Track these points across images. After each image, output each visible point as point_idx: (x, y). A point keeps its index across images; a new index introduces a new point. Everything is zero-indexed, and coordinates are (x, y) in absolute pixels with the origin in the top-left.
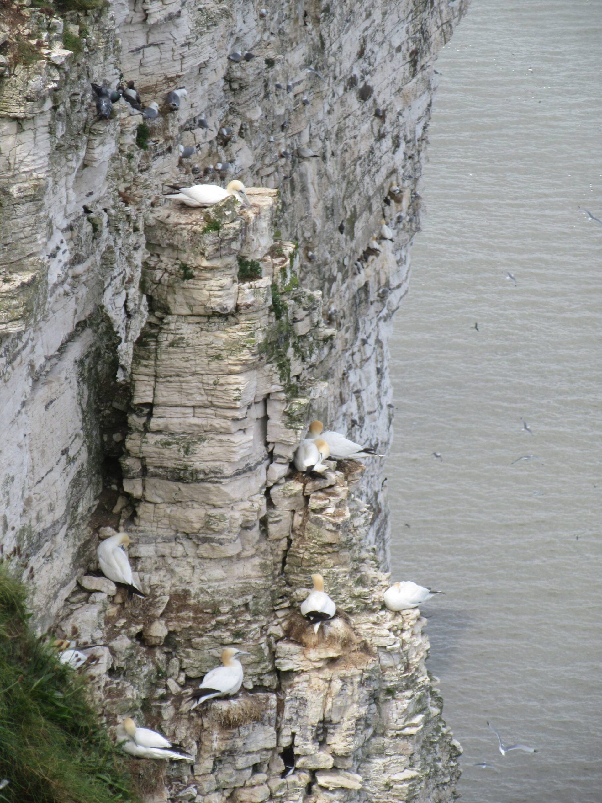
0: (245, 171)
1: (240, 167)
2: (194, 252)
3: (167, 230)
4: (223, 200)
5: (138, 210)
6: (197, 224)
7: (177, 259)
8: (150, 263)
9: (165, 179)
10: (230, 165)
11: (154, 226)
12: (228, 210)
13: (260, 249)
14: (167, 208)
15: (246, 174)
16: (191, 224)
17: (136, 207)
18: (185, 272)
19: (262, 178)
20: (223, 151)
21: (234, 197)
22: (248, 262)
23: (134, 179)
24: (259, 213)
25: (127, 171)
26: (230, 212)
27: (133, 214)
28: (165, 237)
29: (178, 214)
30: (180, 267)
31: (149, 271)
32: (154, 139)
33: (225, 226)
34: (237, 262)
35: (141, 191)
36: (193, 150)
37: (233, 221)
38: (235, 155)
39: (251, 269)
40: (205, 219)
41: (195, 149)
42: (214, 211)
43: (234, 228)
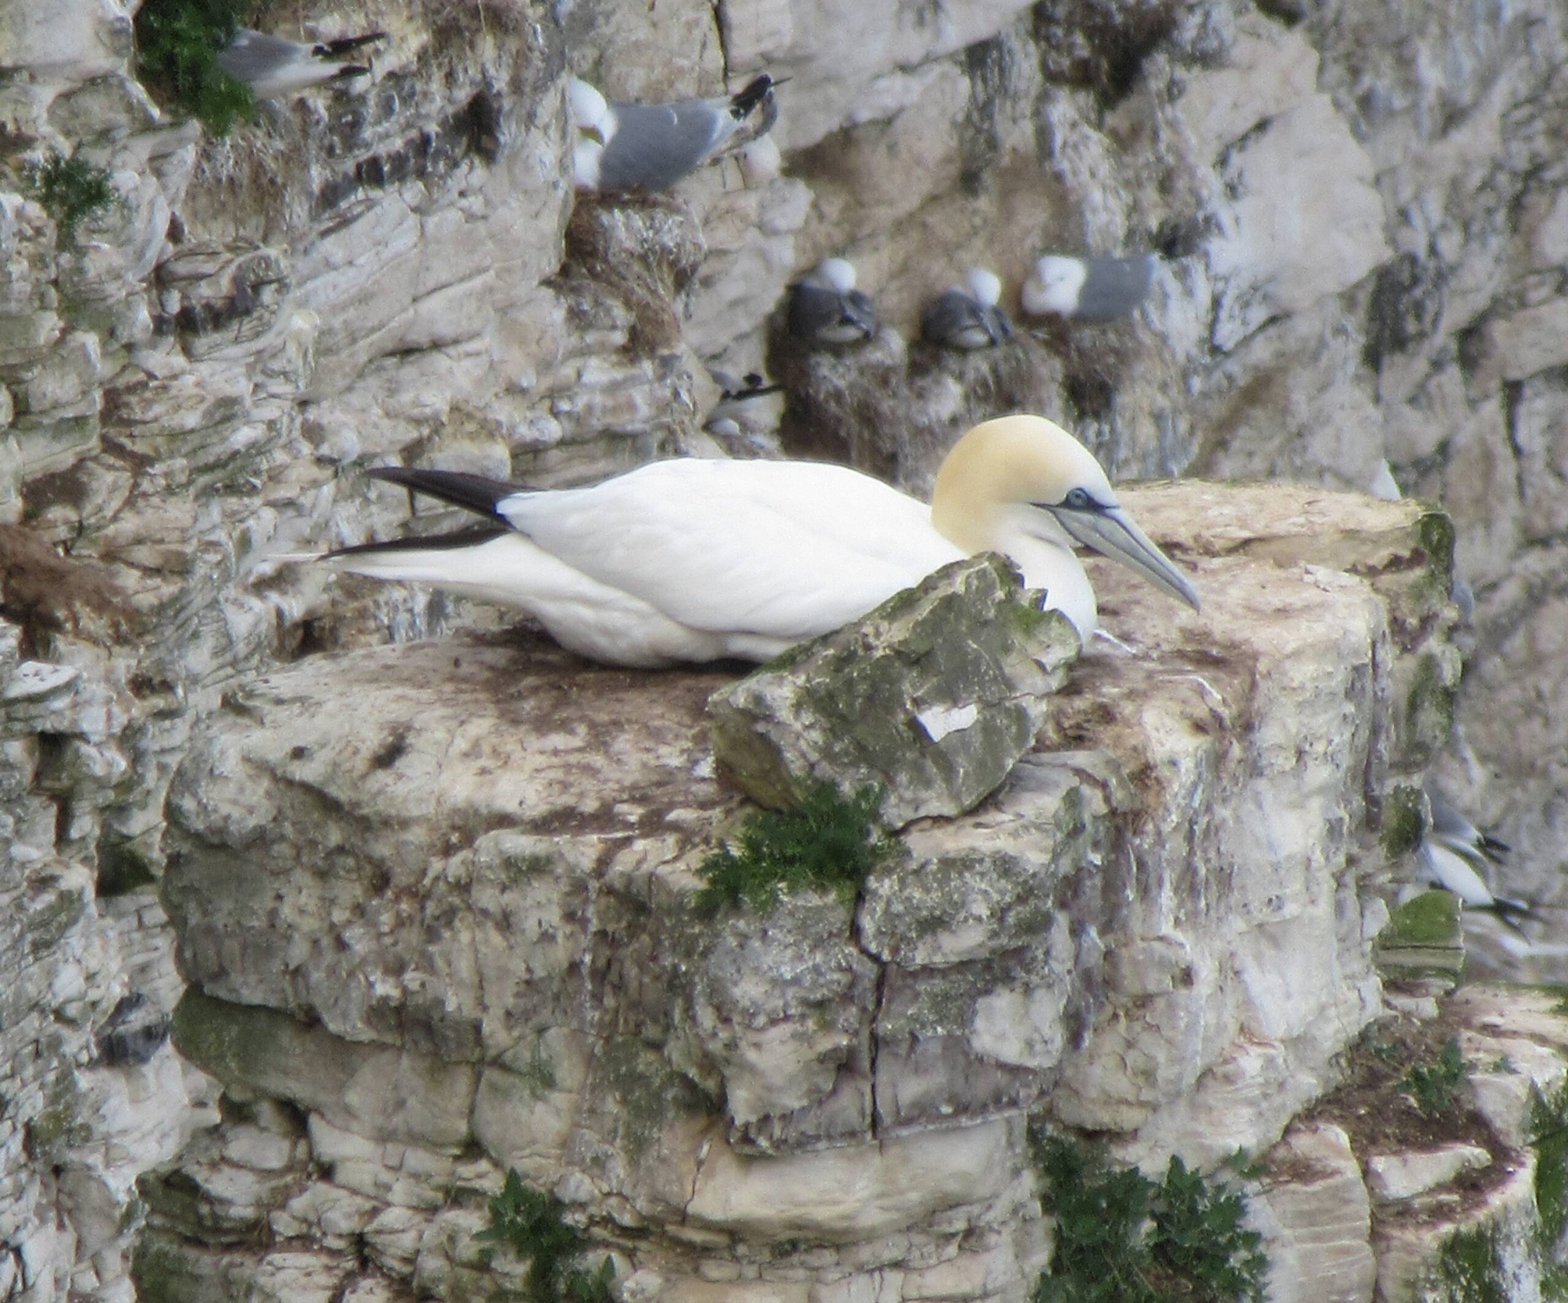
0: (1305, 327)
1: (1257, 291)
2: (629, 1082)
3: (381, 881)
4: (906, 601)
5: (141, 685)
6: (653, 825)
7: (473, 1148)
8: (218, 1184)
9: (436, 401)
10: (1161, 270)
11: (260, 839)
12: (950, 696)
13: (1251, 1063)
14: (385, 675)
15: (1313, 353)
16: (604, 818)
17: (125, 663)
18: (542, 1275)
19: (1513, 391)
20: (1096, 144)
21: (1010, 574)
22: (1132, 1179)
23: (114, 400)
24: (1247, 726)
25: (50, 325)
26: (967, 716)
27: (93, 722)
28: (360, 941)
29: (481, 726)
30: (497, 1228)
31: (205, 1262)
32: (332, 26)
33: (920, 844)
34: (1029, 1183)
35: (179, 511)
36: (701, 128)
37: (990, 801)
38: (1211, 183)
39: (1161, 1250)
40: (725, 772)
41: (723, 117)
42: (809, 698)
43: (1005, 865)
